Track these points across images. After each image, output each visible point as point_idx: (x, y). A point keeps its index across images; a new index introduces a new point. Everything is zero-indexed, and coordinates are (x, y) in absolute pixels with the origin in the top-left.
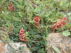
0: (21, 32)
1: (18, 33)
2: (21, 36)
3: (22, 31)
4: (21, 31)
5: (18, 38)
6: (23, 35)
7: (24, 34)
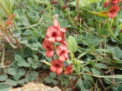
0: (52, 39)
1: (41, 40)
2: (52, 53)
3: (54, 35)
4: (49, 33)
5: (41, 57)
6: (58, 52)
7: (63, 48)
